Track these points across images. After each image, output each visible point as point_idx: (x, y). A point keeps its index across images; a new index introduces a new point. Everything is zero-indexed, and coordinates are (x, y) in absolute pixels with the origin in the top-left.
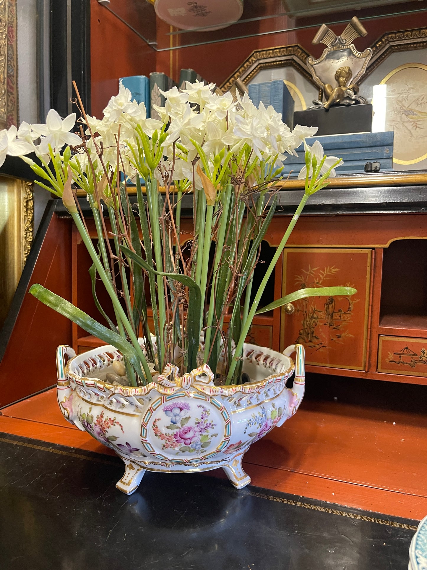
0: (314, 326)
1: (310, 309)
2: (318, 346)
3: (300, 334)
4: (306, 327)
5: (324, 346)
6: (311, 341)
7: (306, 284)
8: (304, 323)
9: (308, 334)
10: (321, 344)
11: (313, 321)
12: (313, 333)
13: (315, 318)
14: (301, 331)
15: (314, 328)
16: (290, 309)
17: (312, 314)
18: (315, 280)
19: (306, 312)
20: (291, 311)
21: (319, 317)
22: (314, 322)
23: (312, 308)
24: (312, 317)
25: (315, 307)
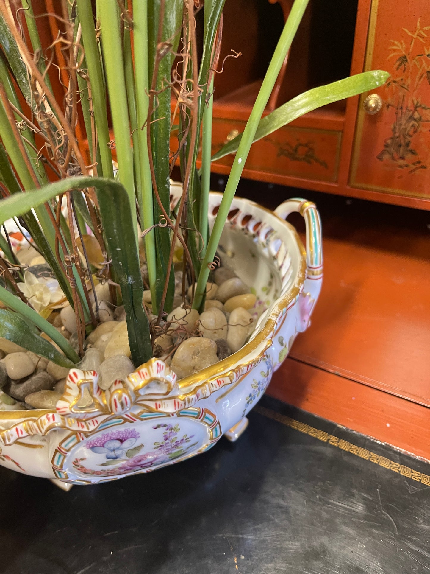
0: (411, 133)
1: (410, 104)
2: (413, 167)
3: (387, 146)
4: (397, 134)
5: (423, 167)
6: (402, 158)
7: (408, 57)
8: (395, 128)
9: (400, 146)
10: (419, 162)
11: (411, 124)
12: (408, 145)
13: (415, 120)
14: (389, 141)
15: (411, 136)
16: (373, 106)
17: (411, 113)
18: (426, 50)
19: (401, 108)
20: (376, 107)
21: (423, 118)
22: (413, 126)
23: (413, 101)
24: (411, 118)
25: (419, 100)
